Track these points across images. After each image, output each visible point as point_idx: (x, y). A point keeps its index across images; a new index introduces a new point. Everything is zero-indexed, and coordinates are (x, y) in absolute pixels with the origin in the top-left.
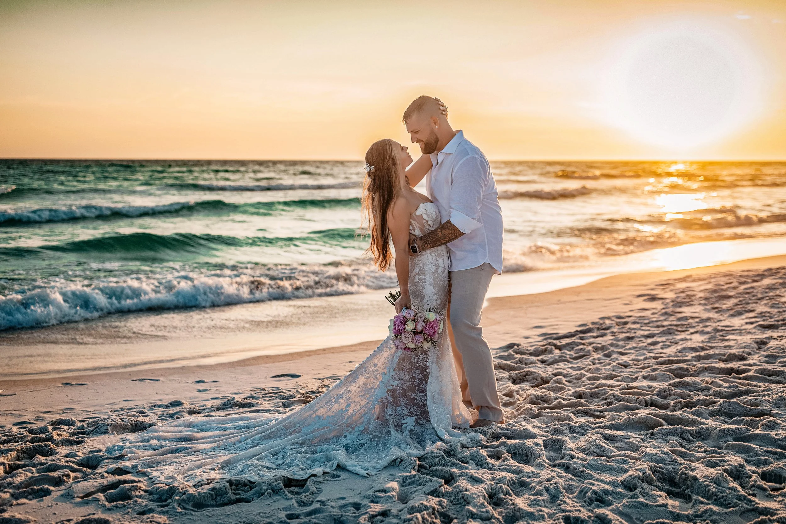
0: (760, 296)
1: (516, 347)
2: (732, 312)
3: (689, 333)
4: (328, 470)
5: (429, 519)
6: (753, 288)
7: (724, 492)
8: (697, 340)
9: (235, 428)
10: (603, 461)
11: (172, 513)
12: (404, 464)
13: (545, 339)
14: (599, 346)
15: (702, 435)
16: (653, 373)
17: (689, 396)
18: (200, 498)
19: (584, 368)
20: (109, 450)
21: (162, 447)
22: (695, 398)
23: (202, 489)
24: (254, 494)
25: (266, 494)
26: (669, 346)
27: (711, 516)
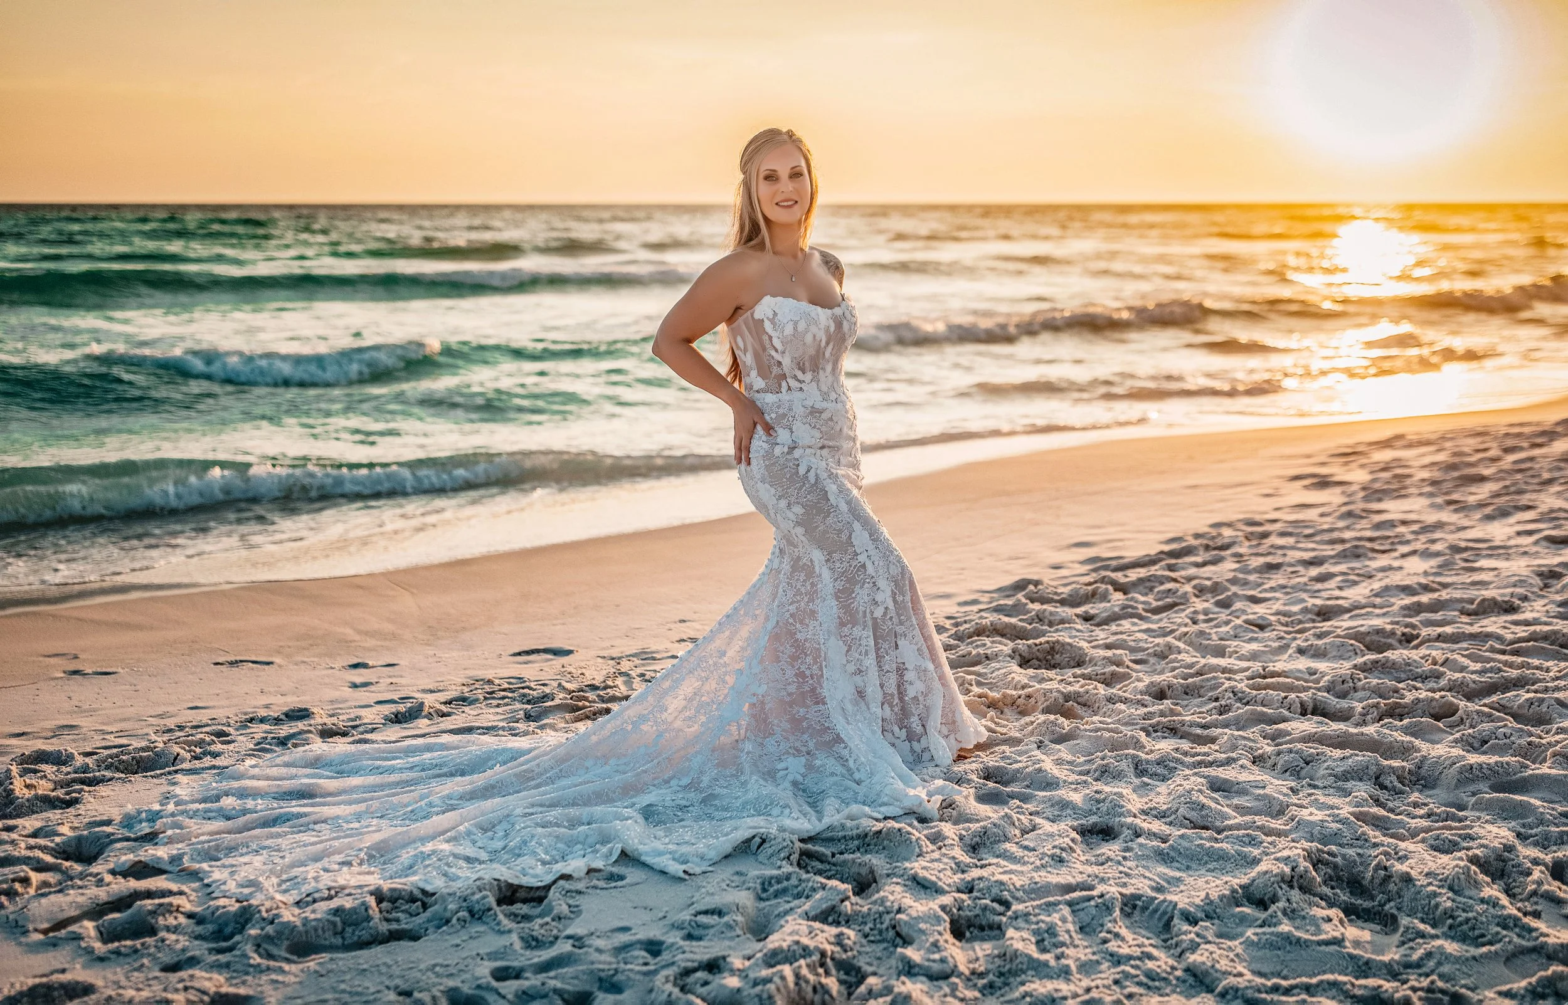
0: (1546, 476)
1: (1031, 587)
2: (1488, 510)
3: (1396, 554)
4: (599, 864)
5: (812, 978)
6: (1531, 459)
7: (1470, 909)
8: (1415, 569)
9: (411, 768)
10: (1203, 839)
11: (239, 967)
12: (767, 849)
13: (1095, 570)
14: (1208, 583)
16: (1320, 642)
17: (1396, 691)
18: (307, 932)
19: (1172, 631)
20: (129, 821)
21: (245, 812)
22: (1409, 697)
23: (314, 911)
24: (429, 921)
25: (454, 920)
26: (1355, 583)
27: (1439, 964)
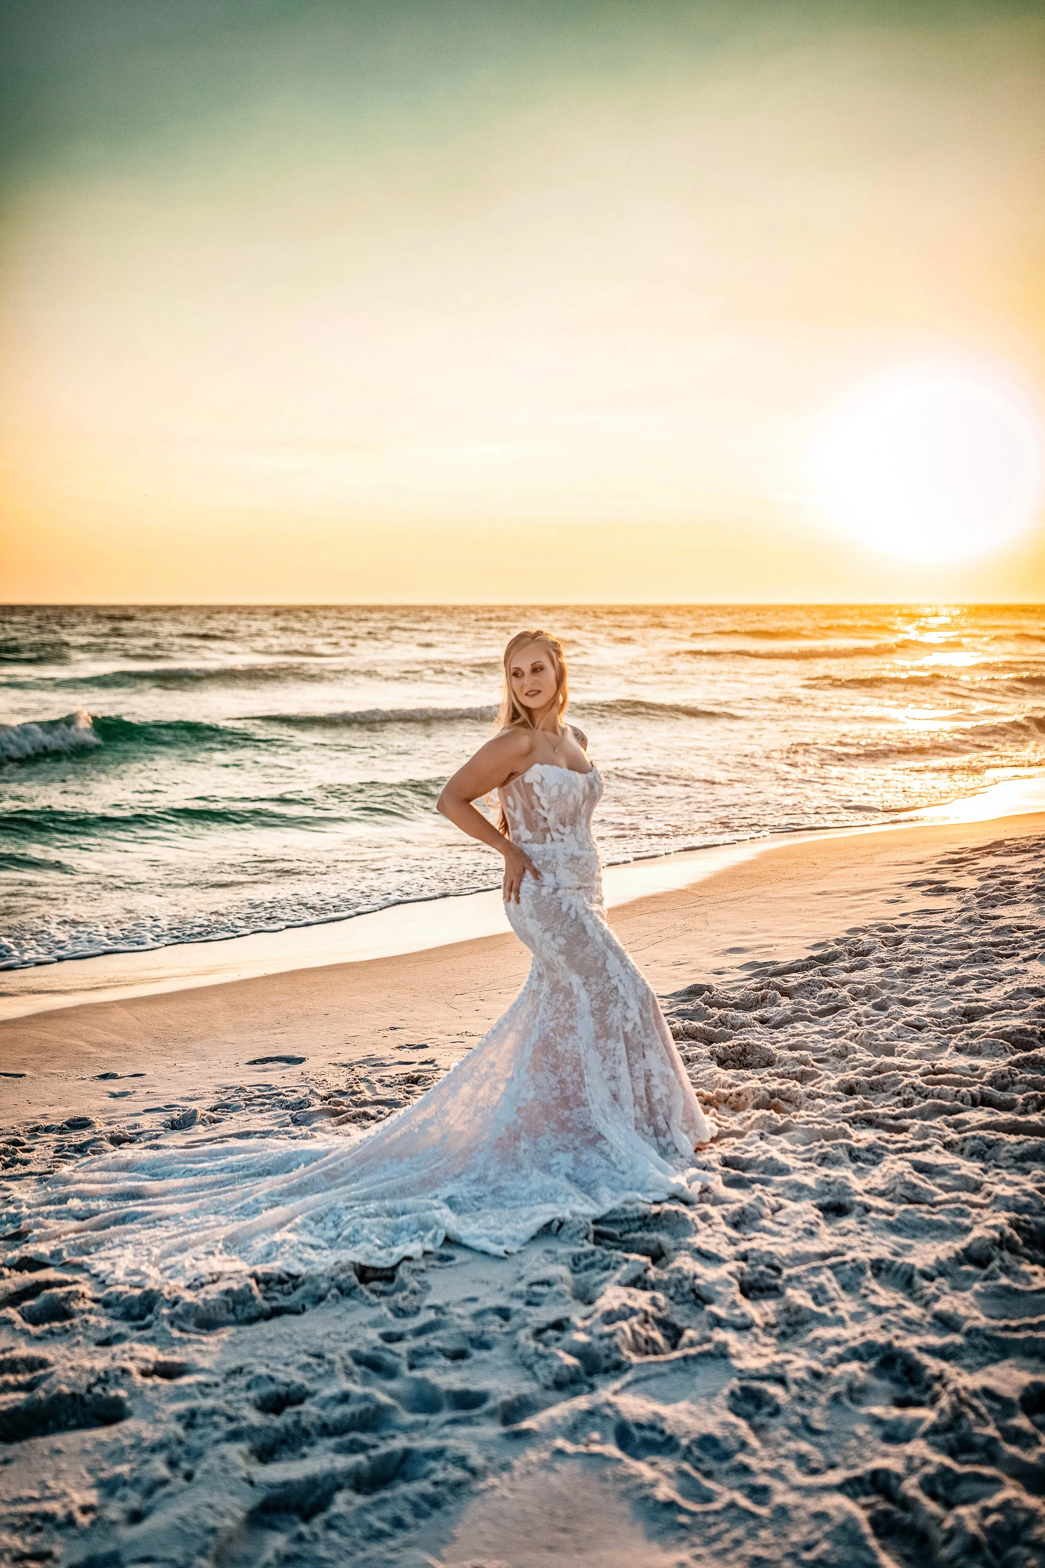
1: (707, 993)
3: (1020, 958)
4: (430, 1247)
9: (222, 1170)
10: (923, 1212)
11: (163, 1339)
12: (568, 1230)
13: (756, 975)
14: (862, 987)
16: (974, 1041)
18: (208, 1310)
19: (842, 1033)
23: (207, 1293)
24: (304, 1298)
25: (329, 1296)
26: (989, 986)
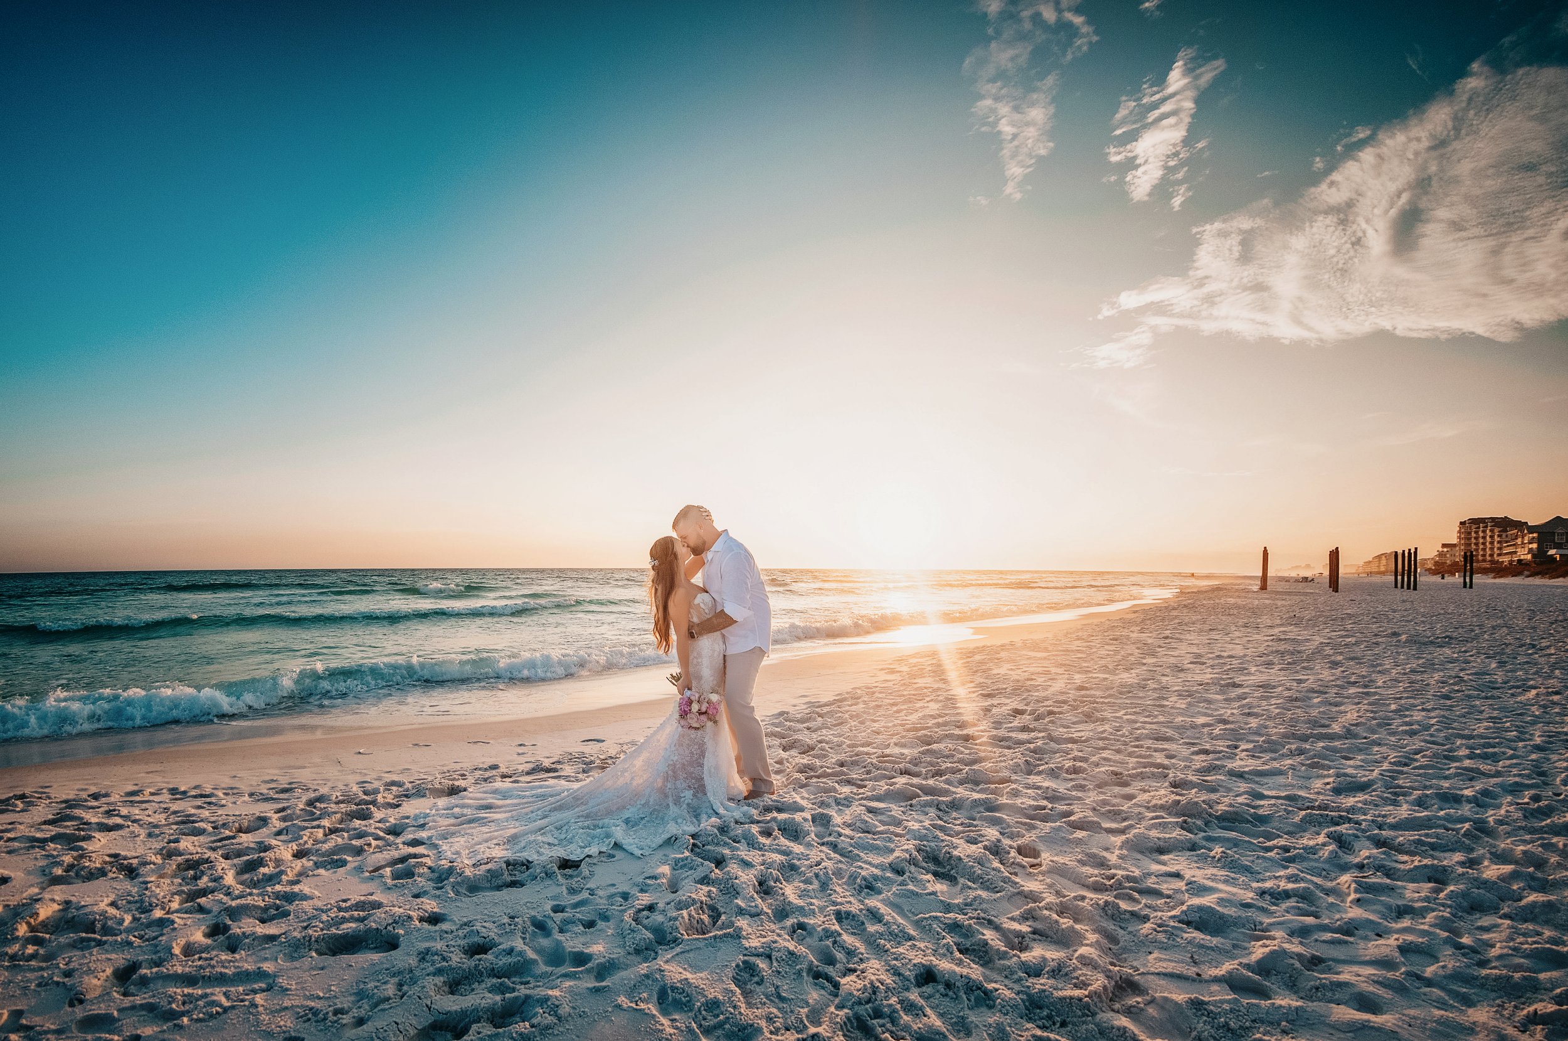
1: (785, 715)
4: (604, 849)
5: (697, 916)
7: (988, 873)
10: (869, 839)
11: (443, 898)
13: (810, 708)
15: (955, 805)
16: (903, 741)
17: (938, 764)
18: (473, 881)
21: (463, 815)
22: (943, 767)
24: (527, 878)
25: (539, 878)
